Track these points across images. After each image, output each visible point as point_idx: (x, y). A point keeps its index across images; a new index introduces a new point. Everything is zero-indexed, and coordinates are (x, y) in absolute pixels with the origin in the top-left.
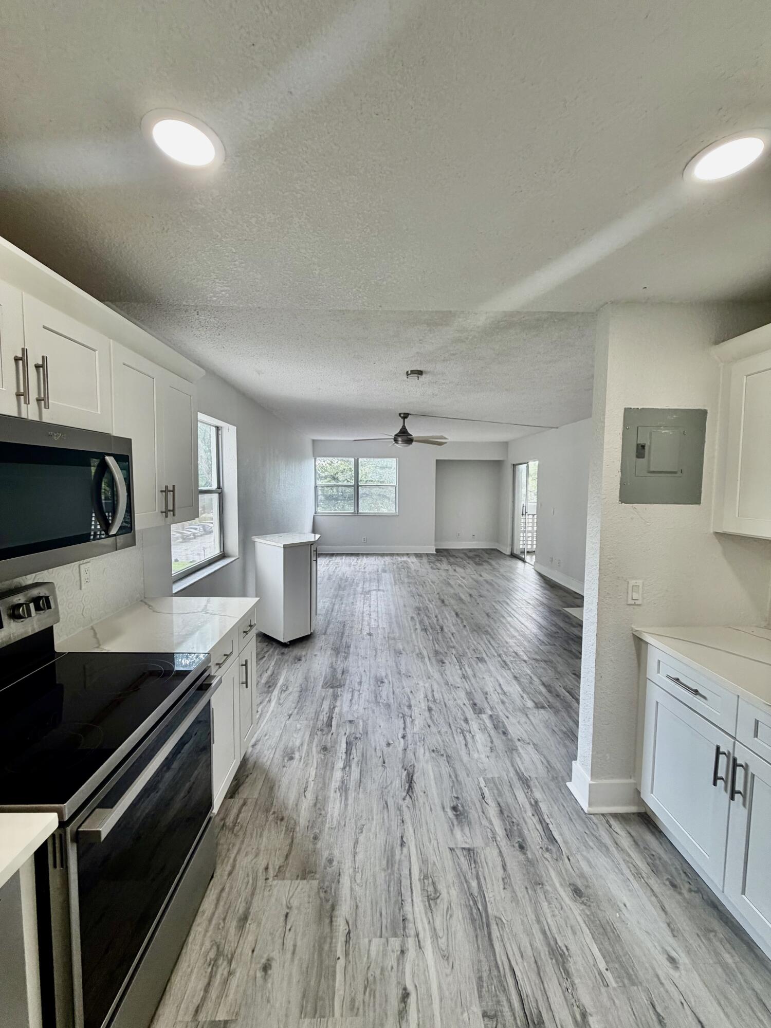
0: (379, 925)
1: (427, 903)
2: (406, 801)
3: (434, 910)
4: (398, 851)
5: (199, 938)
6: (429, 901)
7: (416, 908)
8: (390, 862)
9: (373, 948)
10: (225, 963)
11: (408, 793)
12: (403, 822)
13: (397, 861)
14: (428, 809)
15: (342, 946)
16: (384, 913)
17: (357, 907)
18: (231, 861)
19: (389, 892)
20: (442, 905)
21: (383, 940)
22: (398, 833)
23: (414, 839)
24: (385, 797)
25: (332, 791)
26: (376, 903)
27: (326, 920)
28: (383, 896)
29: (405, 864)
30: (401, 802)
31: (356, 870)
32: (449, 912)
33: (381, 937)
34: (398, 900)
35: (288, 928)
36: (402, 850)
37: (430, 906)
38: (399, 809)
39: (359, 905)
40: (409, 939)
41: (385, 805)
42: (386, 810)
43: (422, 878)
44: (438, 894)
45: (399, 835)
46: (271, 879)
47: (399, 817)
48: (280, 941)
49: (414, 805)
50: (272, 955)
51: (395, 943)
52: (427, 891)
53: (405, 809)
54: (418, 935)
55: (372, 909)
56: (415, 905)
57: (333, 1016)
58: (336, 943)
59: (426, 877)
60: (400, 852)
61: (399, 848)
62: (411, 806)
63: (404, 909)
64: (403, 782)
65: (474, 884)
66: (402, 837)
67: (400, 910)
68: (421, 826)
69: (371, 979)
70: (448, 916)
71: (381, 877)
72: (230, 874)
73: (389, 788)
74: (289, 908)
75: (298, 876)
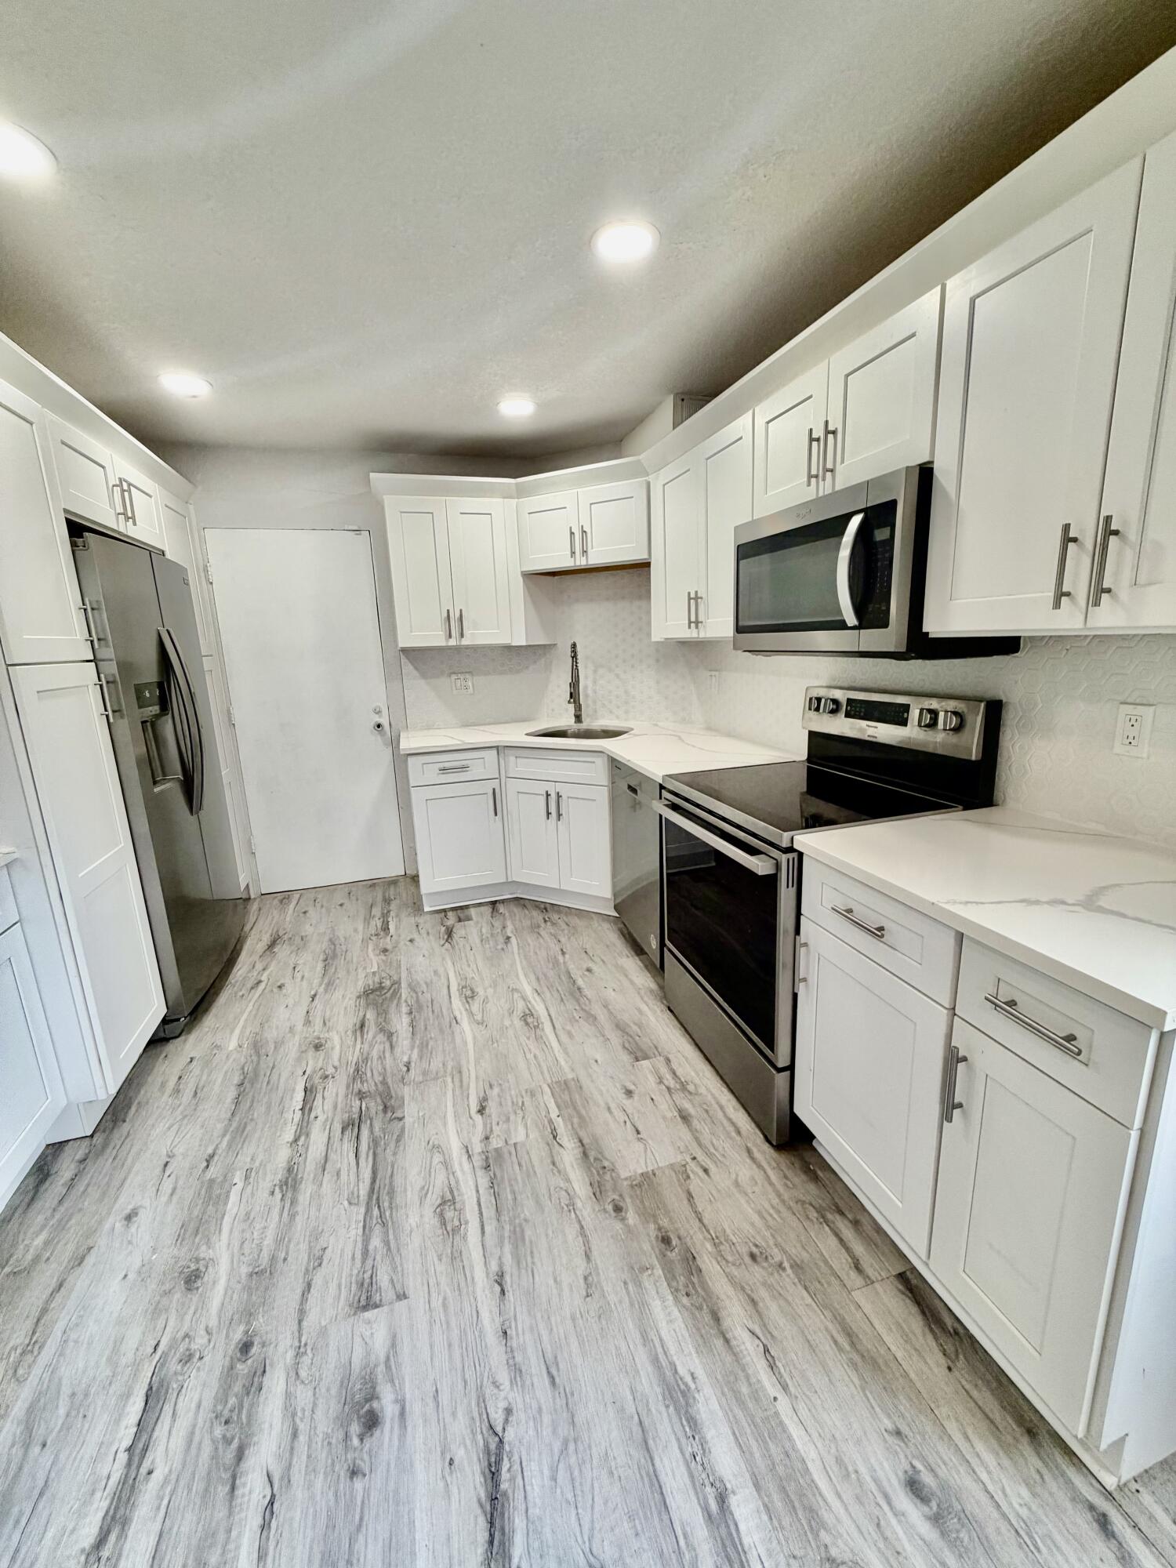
0: (519, 1153)
1: (456, 1193)
2: (502, 1405)
3: (446, 1189)
4: (508, 1260)
5: (717, 1093)
6: (453, 1197)
7: (470, 1184)
8: (518, 1238)
9: (521, 1131)
10: (672, 1086)
11: (501, 1441)
12: (505, 1333)
13: (506, 1241)
14: (444, 1398)
15: (559, 1125)
16: (517, 1167)
17: (554, 1164)
18: (766, 1166)
19: (513, 1192)
20: (433, 1199)
21: (512, 1142)
22: (512, 1299)
23: (479, 1298)
24: (560, 1402)
25: (700, 1373)
26: (528, 1176)
27: (588, 1141)
28: (521, 1185)
29: (490, 1241)
30: (516, 1398)
31: (571, 1208)
32: (424, 1192)
33: (515, 1144)
34: (498, 1185)
35: (628, 1123)
36: (501, 1265)
37: (451, 1192)
38: (517, 1371)
39: (551, 1166)
40: (480, 1150)
41: (554, 1371)
42: (549, 1356)
43: (463, 1226)
44: (438, 1210)
45: (509, 1295)
46: (689, 1160)
47: (515, 1345)
48: (629, 1112)
49: (482, 1400)
50: (630, 1101)
51: (496, 1143)
52: (455, 1209)
53: (503, 1377)
54: (469, 1156)
55: (533, 1167)
56: (473, 1188)
57: (549, 1086)
58: (566, 1126)
59: (456, 1230)
60: (504, 1260)
61: (507, 1268)
62: (489, 1391)
63: (489, 1178)
64: (520, 1495)
65: (376, 1242)
66: (503, 1292)
67: (495, 1175)
68: (463, 1333)
69: (519, 1111)
70: (426, 1188)
71: (528, 1209)
72: (749, 1151)
73: (557, 1446)
74: (640, 1140)
75: (654, 1175)
